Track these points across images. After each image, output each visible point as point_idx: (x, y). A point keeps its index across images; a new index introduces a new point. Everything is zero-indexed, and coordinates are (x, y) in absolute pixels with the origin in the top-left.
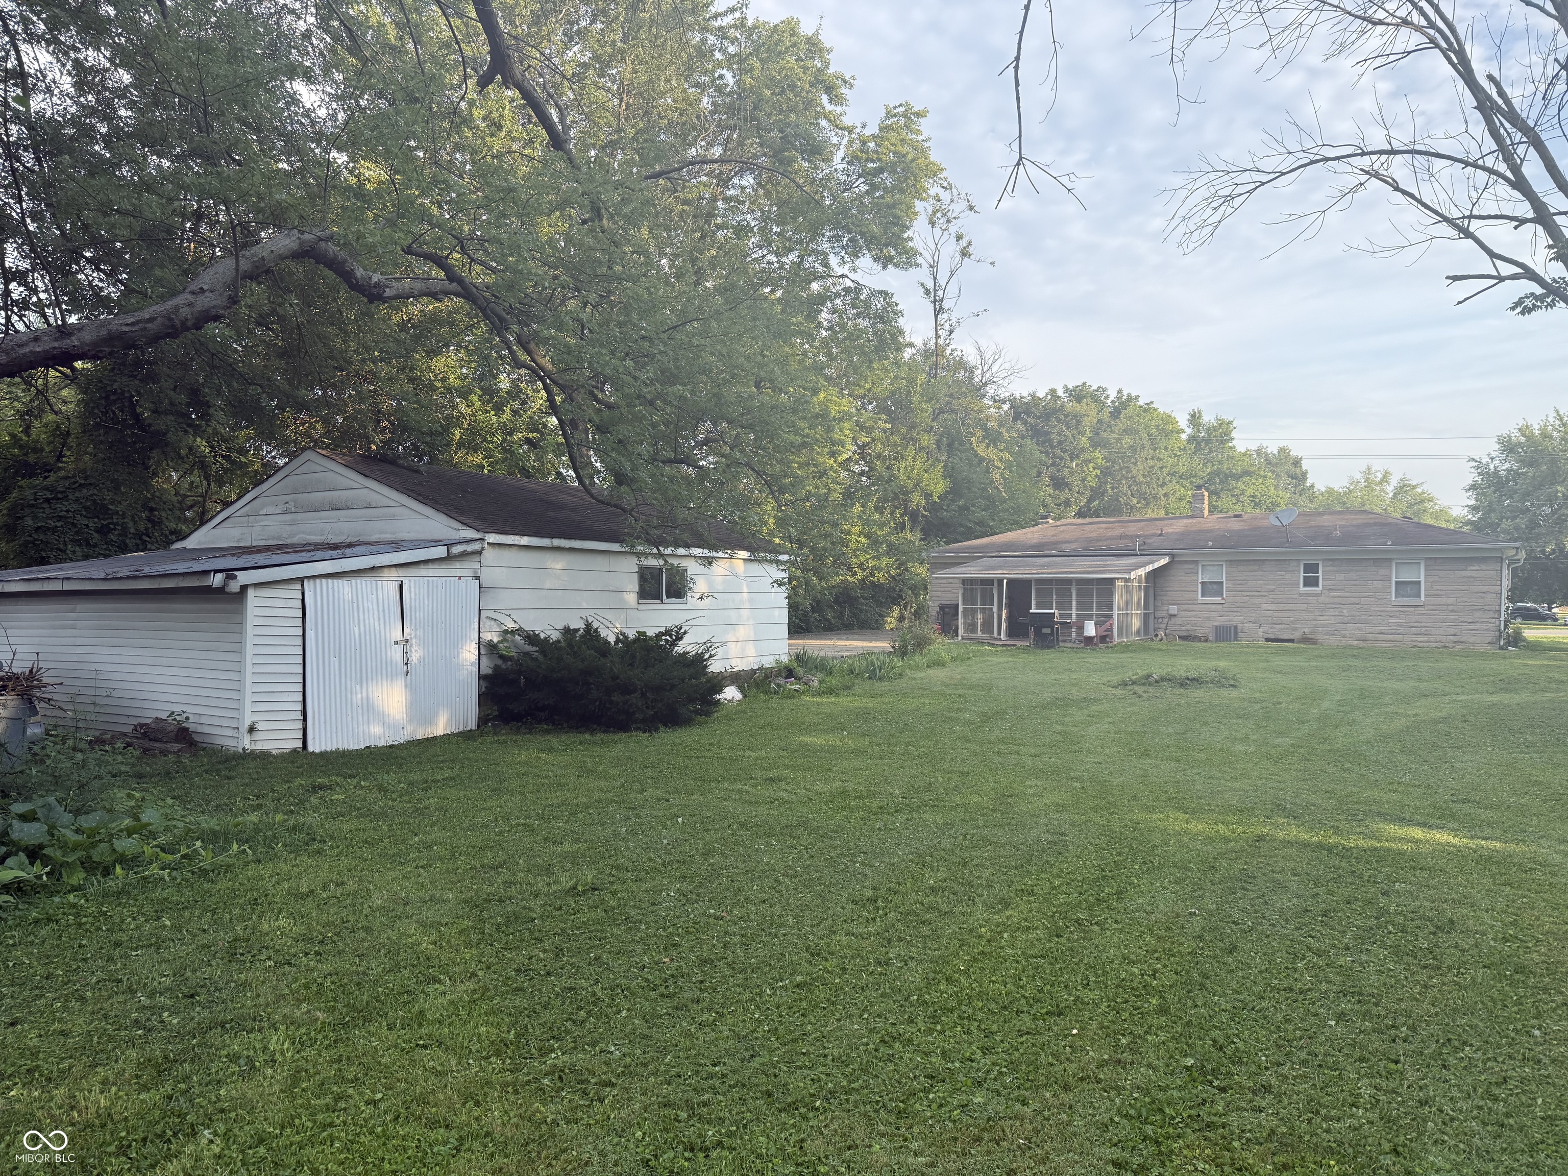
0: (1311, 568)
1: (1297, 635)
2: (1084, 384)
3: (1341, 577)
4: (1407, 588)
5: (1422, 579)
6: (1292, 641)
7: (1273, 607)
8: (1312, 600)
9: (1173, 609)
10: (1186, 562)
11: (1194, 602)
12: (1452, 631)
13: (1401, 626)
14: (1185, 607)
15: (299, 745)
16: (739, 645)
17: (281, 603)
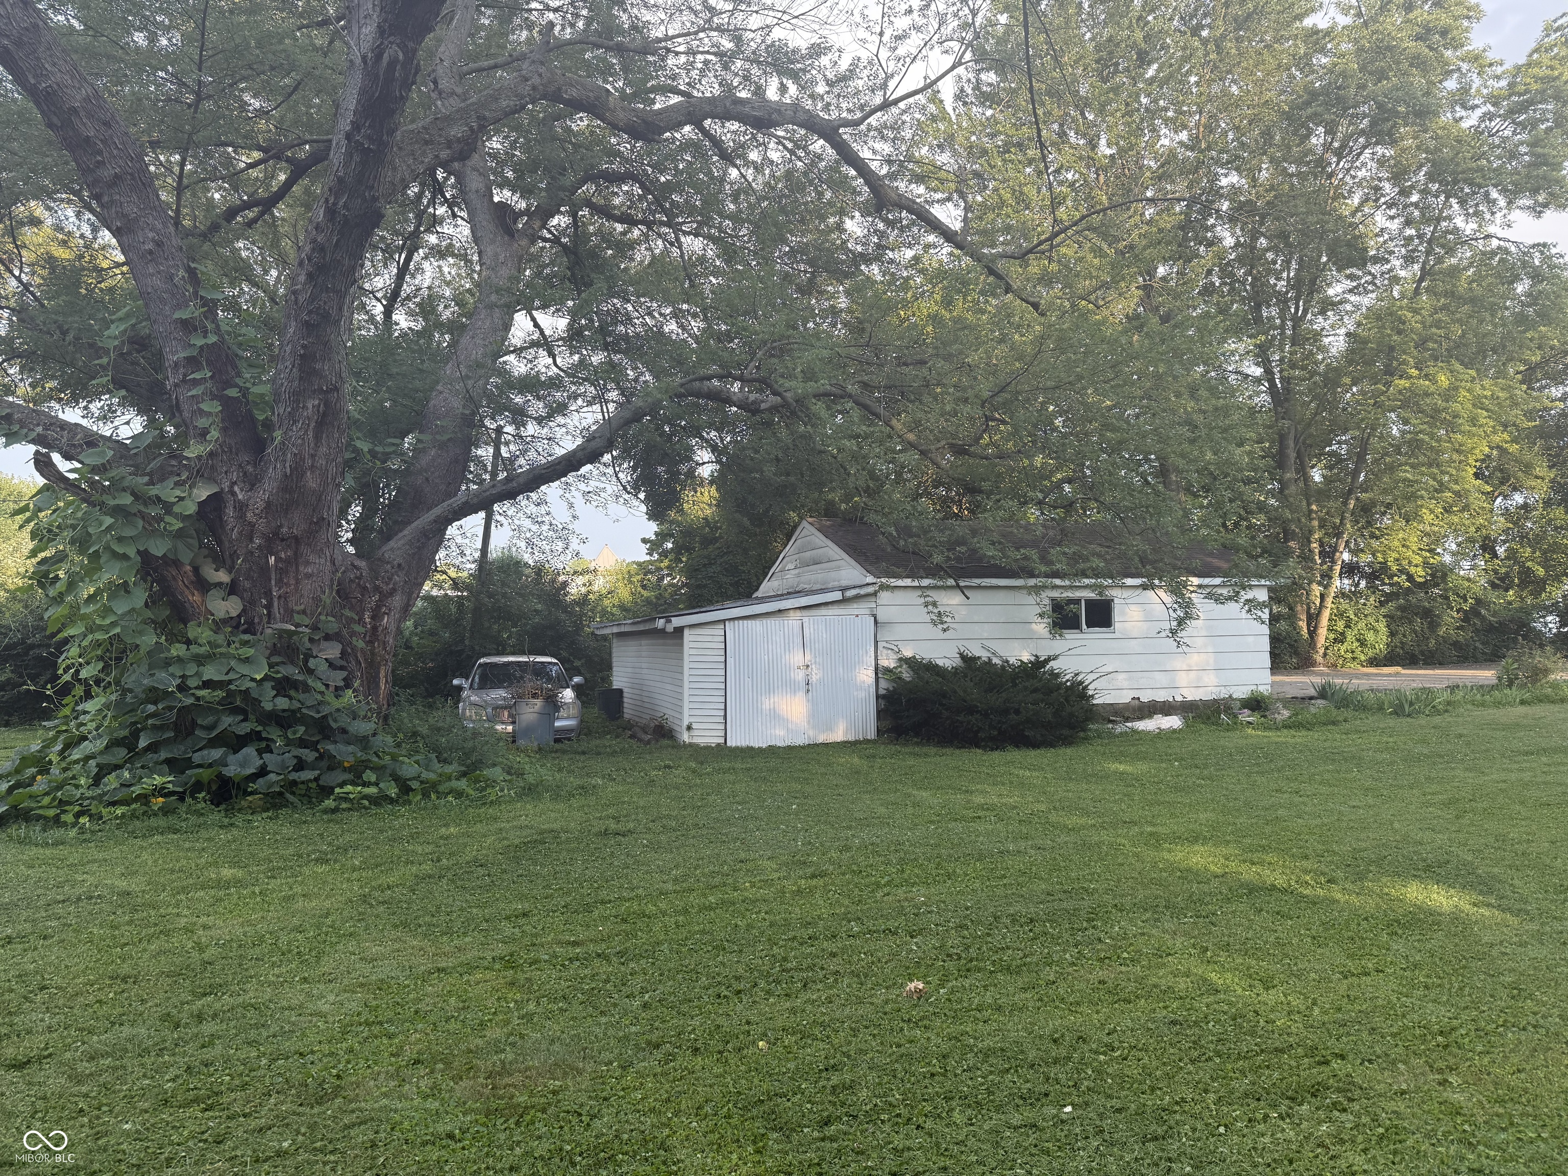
15: (722, 741)
16: (1193, 674)
17: (709, 638)
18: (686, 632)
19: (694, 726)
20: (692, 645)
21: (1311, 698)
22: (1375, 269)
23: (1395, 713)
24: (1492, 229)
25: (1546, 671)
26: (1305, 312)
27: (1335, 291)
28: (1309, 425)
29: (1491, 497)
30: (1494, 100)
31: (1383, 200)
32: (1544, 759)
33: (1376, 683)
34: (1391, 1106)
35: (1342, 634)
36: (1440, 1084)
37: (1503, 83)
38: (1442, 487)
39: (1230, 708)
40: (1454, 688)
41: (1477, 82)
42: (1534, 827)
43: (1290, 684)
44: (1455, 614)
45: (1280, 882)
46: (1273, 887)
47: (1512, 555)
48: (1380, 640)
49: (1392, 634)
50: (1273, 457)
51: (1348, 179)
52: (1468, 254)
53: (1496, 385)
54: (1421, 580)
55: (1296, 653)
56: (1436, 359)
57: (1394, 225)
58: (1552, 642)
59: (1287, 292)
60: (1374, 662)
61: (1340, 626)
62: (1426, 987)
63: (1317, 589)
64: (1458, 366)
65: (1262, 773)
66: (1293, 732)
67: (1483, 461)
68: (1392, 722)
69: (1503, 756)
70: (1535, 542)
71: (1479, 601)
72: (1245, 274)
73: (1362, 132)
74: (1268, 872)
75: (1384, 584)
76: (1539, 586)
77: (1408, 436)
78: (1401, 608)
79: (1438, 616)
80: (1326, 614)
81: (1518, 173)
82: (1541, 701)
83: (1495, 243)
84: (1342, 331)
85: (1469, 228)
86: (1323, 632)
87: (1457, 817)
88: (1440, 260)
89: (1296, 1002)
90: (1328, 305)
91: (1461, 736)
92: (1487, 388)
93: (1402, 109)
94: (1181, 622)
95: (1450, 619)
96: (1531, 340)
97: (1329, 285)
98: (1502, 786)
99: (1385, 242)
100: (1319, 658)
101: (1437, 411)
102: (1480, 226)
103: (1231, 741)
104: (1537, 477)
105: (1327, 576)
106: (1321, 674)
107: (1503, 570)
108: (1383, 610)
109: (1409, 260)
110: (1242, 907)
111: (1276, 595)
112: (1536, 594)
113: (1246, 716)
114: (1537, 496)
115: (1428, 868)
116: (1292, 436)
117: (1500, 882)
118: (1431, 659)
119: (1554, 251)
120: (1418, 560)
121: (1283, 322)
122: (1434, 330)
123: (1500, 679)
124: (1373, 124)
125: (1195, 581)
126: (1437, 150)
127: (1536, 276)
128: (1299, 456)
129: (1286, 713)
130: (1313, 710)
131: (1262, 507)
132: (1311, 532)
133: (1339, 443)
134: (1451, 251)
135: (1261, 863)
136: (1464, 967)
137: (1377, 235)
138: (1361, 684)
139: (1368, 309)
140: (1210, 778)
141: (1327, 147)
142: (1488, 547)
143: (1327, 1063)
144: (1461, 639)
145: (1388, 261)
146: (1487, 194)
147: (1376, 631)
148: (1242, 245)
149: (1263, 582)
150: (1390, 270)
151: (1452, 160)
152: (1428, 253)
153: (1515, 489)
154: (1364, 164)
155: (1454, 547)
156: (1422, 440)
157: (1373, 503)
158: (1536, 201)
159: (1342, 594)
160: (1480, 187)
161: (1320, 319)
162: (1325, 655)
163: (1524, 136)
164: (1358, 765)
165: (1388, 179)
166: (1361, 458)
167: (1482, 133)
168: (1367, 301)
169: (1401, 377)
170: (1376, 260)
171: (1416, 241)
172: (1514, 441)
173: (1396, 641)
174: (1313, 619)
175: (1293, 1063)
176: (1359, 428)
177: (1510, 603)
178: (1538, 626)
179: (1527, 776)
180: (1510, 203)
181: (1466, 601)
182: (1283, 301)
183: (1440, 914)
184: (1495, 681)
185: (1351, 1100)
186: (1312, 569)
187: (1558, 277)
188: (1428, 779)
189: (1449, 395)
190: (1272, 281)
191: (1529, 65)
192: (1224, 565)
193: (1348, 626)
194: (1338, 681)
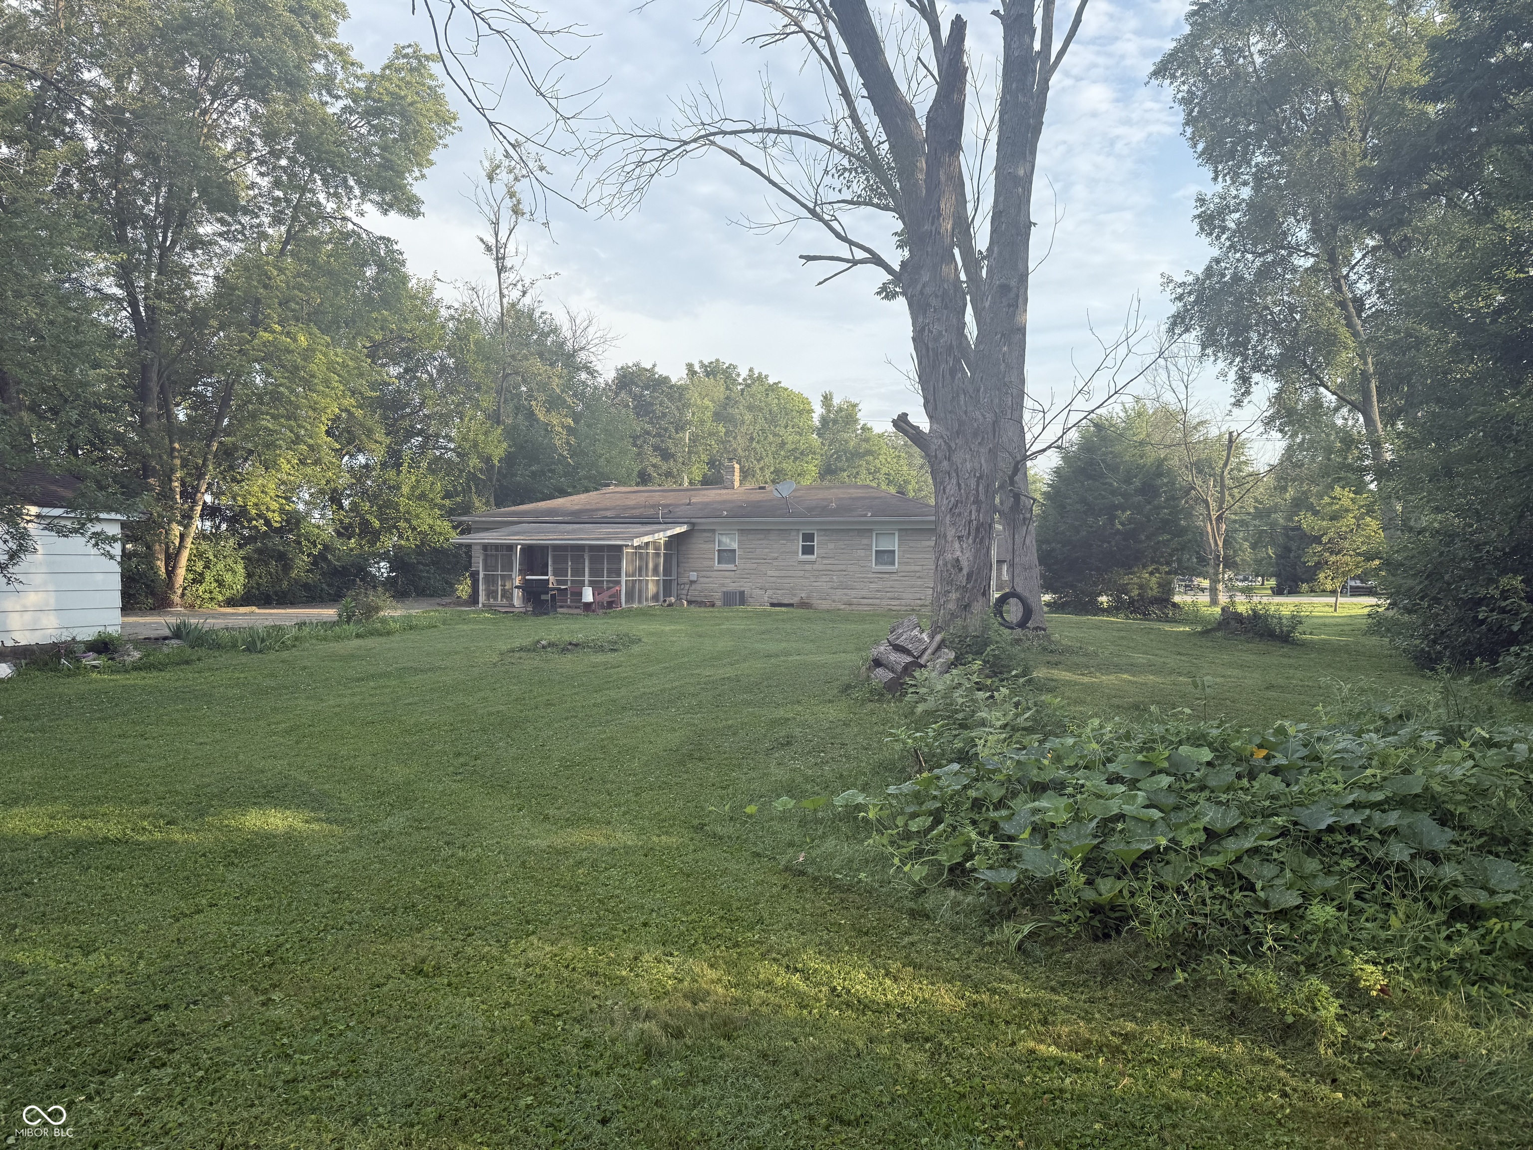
0: (808, 537)
1: (795, 600)
2: (717, 360)
3: (831, 546)
4: (885, 556)
5: (896, 548)
6: (790, 605)
7: (777, 574)
8: (808, 567)
9: (693, 576)
10: (704, 531)
11: (711, 569)
12: (918, 596)
13: (878, 591)
14: (704, 573)
16: (27, 616)
21: (165, 638)
22: (246, 220)
23: (248, 649)
24: (348, 213)
25: (377, 609)
26: (174, 243)
27: (206, 230)
28: (174, 361)
29: (339, 453)
30: (353, 95)
31: (254, 155)
32: (372, 684)
33: (231, 622)
34: (215, 1043)
35: (201, 574)
36: (263, 1004)
37: (362, 85)
38: (298, 440)
39: (72, 652)
40: (301, 625)
41: (341, 75)
42: (360, 744)
43: (145, 624)
44: (306, 558)
45: (114, 832)
46: (106, 839)
47: (354, 507)
48: (237, 580)
49: (249, 575)
50: (134, 388)
51: (221, 121)
52: (328, 230)
53: (346, 354)
54: (278, 525)
55: (153, 594)
56: (298, 320)
57: (265, 182)
58: (384, 584)
59: (155, 218)
60: (231, 602)
61: (199, 566)
62: (258, 911)
63: (177, 529)
64: (316, 330)
65: (105, 719)
66: (143, 674)
67: (334, 421)
68: (244, 659)
69: (339, 683)
70: (373, 498)
71: (326, 547)
72: (109, 185)
73: (237, 81)
74: (101, 824)
75: (243, 527)
76: (375, 536)
77: (270, 388)
78: (259, 551)
79: (291, 559)
80: (185, 555)
81: (371, 170)
82: (372, 634)
83: (350, 226)
84: (211, 273)
85: (330, 206)
86: (181, 572)
87: (297, 743)
88: (303, 229)
89: (120, 961)
90: (198, 242)
91: (305, 668)
92: (338, 355)
93: (275, 72)
94: (13, 556)
95: (302, 561)
96: (376, 320)
97: (200, 223)
98: (338, 710)
99: (255, 197)
100: (176, 599)
101: (297, 368)
102: (339, 207)
103: (72, 687)
104: (376, 442)
105: (187, 518)
106: (179, 614)
107: (347, 521)
108: (242, 552)
109: (277, 220)
110: (65, 869)
111: (131, 533)
112: (372, 543)
113: (91, 660)
114: (376, 459)
115: (268, 794)
116: (155, 368)
117: (329, 797)
118: (283, 599)
119: (395, 247)
120: (275, 506)
121: (150, 249)
122: (296, 292)
123: (340, 616)
124: (247, 76)
125: (34, 510)
126: (305, 124)
127: (382, 266)
128: (162, 390)
129: (137, 655)
130: (166, 650)
131: (119, 439)
132: (172, 471)
133: (204, 384)
134: (313, 223)
135: (94, 816)
136: (294, 883)
137: (248, 188)
138: (218, 623)
139: (237, 256)
140: (43, 730)
141: (202, 81)
142: (335, 499)
143: (149, 1019)
144: (310, 581)
145: (257, 217)
146: (345, 180)
147: (234, 572)
148: (105, 153)
149: (113, 516)
150: (259, 225)
151: (317, 137)
152: (294, 218)
153: (360, 450)
154: (238, 113)
155: (307, 496)
156: (282, 393)
157: (235, 448)
158: (384, 199)
159: (202, 536)
160: (340, 172)
161: (189, 254)
162: (183, 595)
163: (376, 139)
164: (208, 703)
165: (260, 136)
166: (225, 403)
167: (344, 123)
168: (237, 248)
169: (265, 330)
170: (246, 211)
171: (284, 204)
172: (360, 406)
173: (253, 582)
174: (172, 559)
175: (110, 1031)
176: (224, 373)
177: (351, 550)
178: (373, 570)
179: (357, 700)
180: (363, 194)
181: (315, 546)
182: (150, 226)
183: (274, 837)
184: (336, 618)
185: (171, 1051)
186: (172, 507)
187: (397, 270)
188: (275, 710)
189: (308, 354)
190: (140, 202)
191: (382, 77)
192: (69, 494)
193: (206, 567)
194: (193, 621)
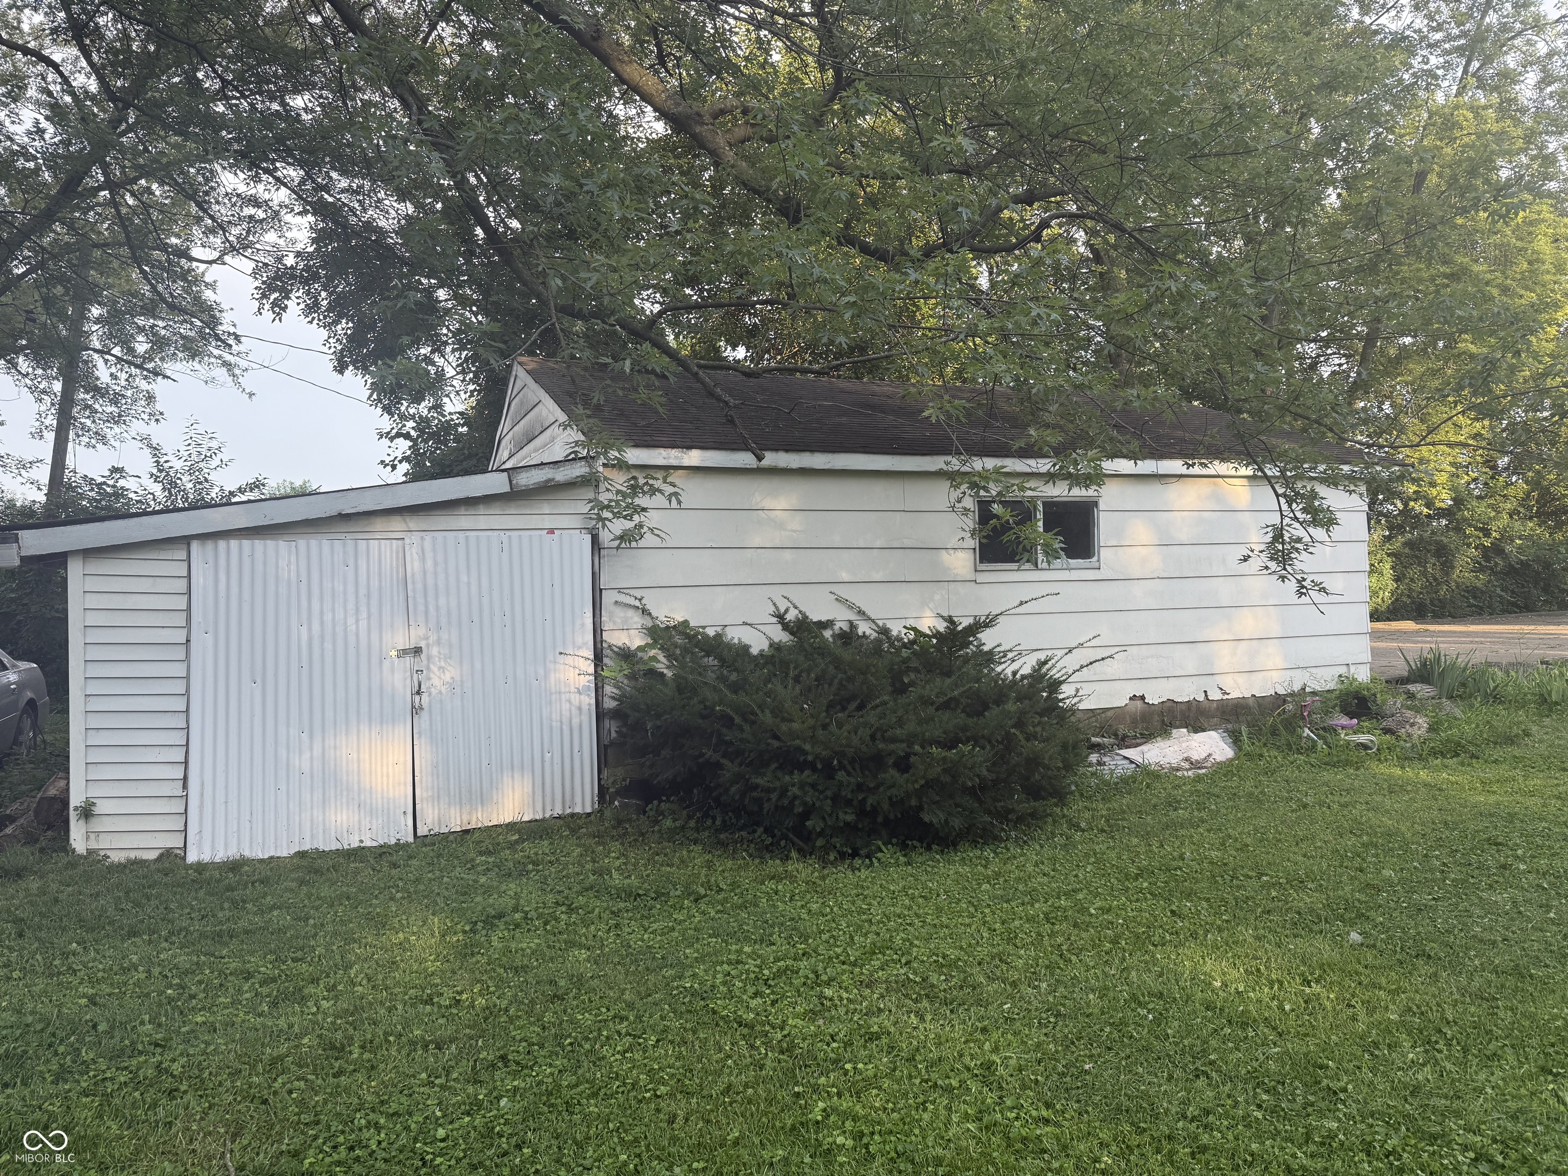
15: (175, 842)
16: (1240, 648)
17: (144, 585)
18: (75, 571)
19: (102, 807)
20: (92, 601)
44: (1472, 552)
78: (1411, 544)
108: (1389, 547)
113: (1352, 731)
129: (1422, 722)
